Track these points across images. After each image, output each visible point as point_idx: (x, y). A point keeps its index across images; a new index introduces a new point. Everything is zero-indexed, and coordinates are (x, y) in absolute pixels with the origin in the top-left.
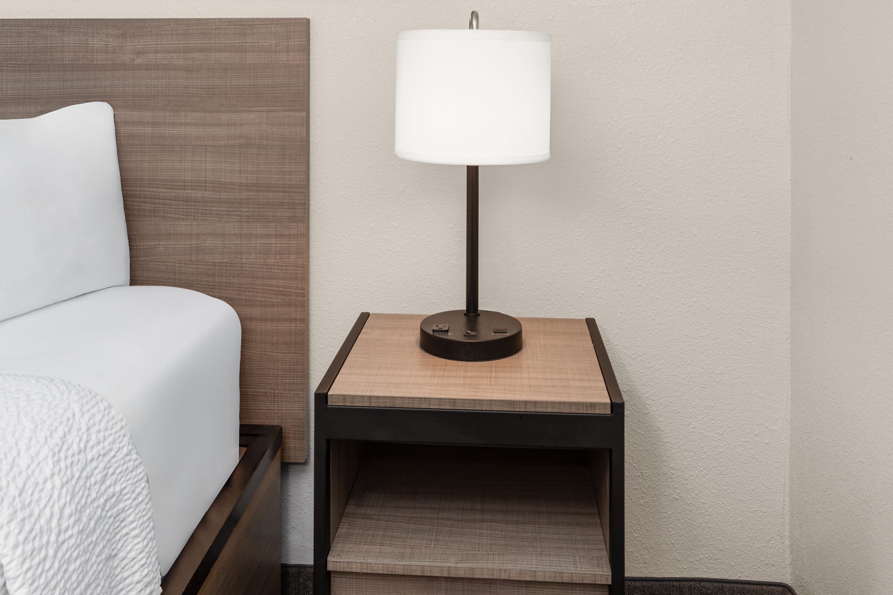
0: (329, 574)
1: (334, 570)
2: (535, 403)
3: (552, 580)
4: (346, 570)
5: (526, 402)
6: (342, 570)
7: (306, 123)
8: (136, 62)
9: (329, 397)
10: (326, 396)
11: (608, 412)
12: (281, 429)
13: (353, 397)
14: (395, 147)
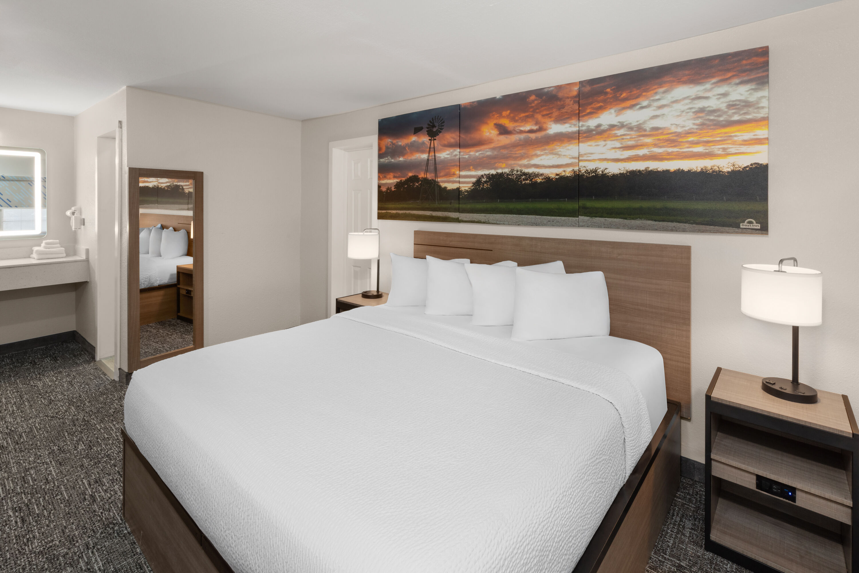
0: (711, 459)
1: (714, 459)
2: (810, 423)
3: (819, 495)
4: (719, 460)
5: (806, 422)
6: (717, 460)
7: (689, 287)
8: (618, 257)
9: (711, 397)
10: (710, 397)
11: (851, 436)
12: (680, 403)
13: (722, 400)
14: (741, 309)
